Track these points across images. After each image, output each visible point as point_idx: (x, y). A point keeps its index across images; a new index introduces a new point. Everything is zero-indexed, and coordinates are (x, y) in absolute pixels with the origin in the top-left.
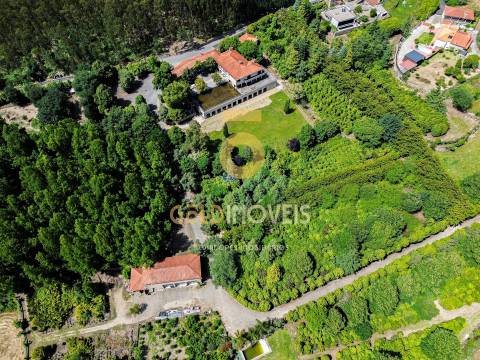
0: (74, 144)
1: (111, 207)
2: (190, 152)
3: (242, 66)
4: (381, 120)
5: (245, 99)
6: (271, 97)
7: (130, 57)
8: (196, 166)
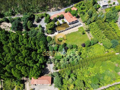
0: (19, 39)
1: (27, 61)
2: (52, 45)
3: (71, 18)
4: (112, 41)
5: (71, 28)
6: (79, 28)
7: (39, 11)
8: (54, 49)
